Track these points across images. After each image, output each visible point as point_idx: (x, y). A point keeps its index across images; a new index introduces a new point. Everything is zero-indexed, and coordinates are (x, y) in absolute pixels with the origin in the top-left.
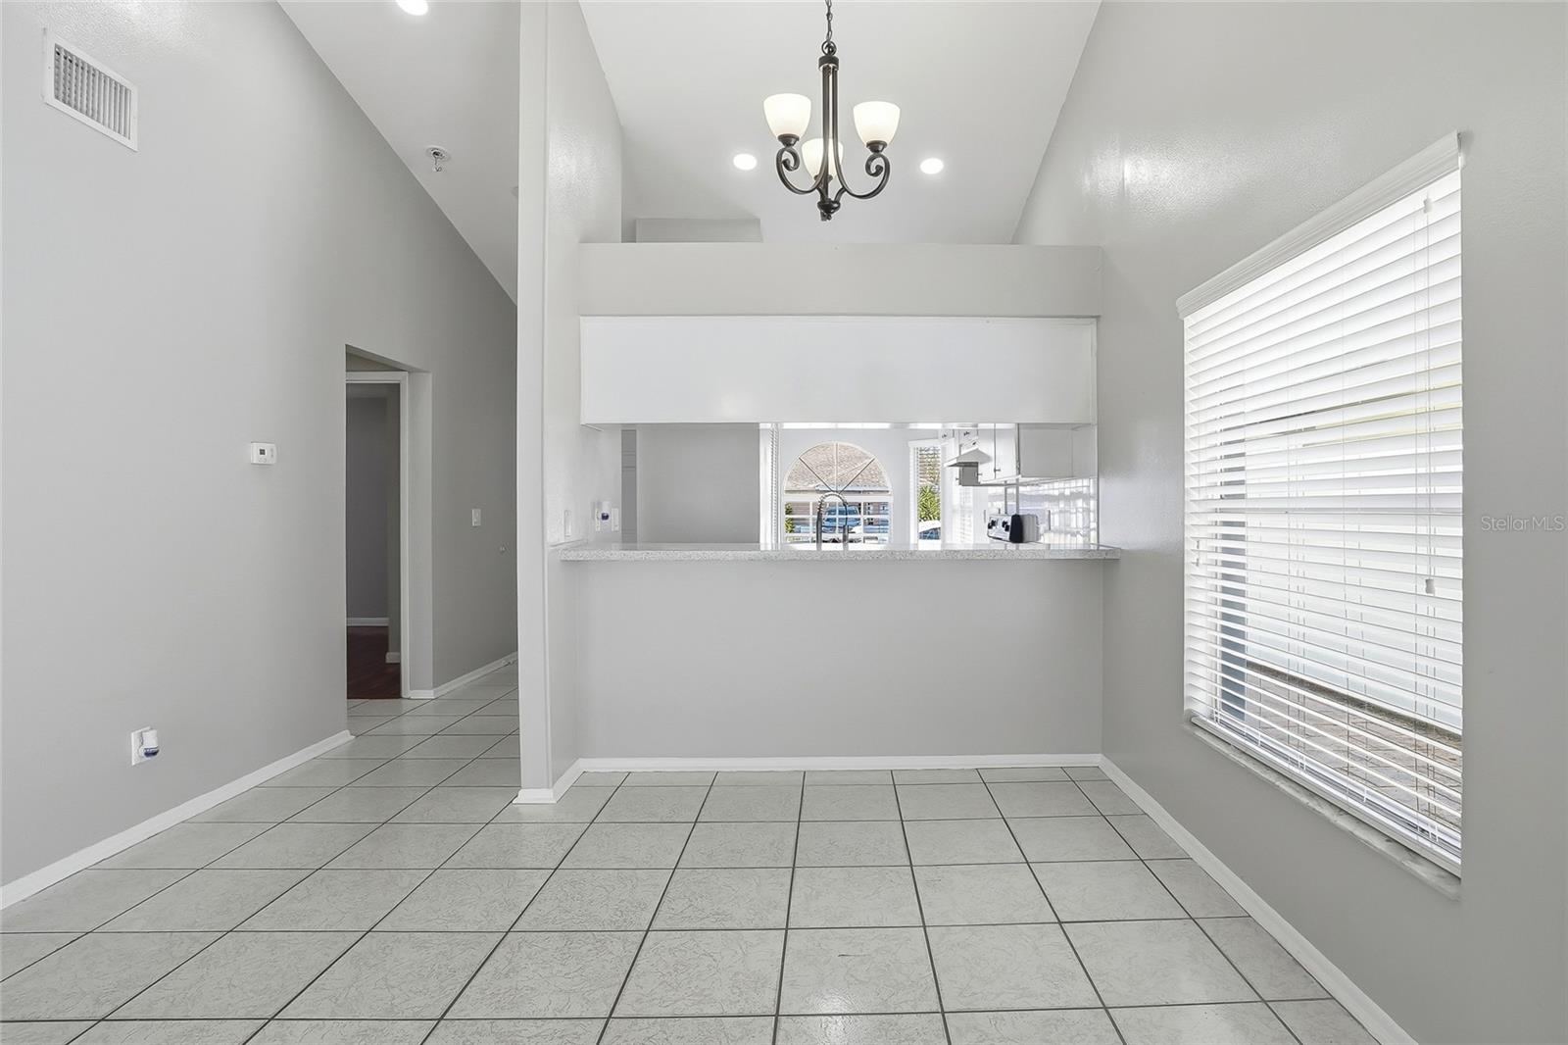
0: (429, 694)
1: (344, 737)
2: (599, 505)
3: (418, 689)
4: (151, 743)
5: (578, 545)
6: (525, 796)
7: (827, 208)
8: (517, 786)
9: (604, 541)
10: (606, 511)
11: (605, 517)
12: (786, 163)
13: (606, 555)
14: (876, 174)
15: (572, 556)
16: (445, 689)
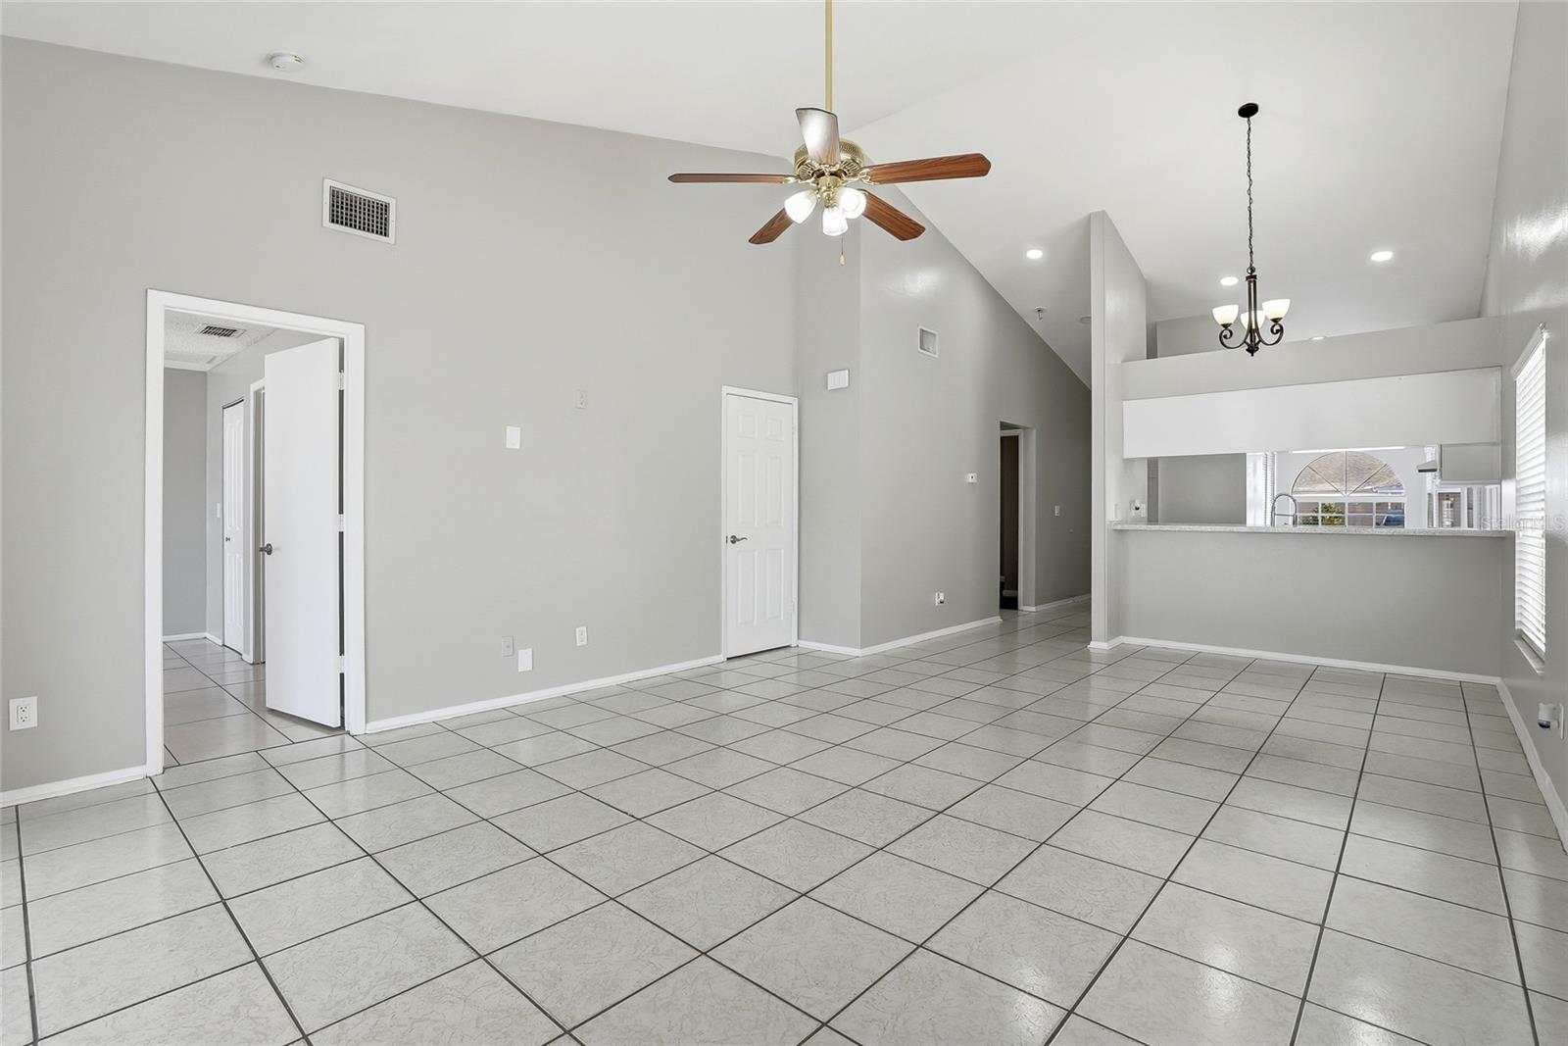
0: (1033, 609)
1: (998, 619)
2: (1133, 502)
3: (1028, 608)
4: (942, 598)
5: (1121, 522)
6: (1093, 644)
7: (1252, 350)
8: (1088, 638)
9: (1137, 521)
10: (1138, 506)
11: (1137, 509)
12: (1225, 337)
13: (1138, 527)
14: (1277, 333)
15: (1119, 527)
16: (1042, 607)
